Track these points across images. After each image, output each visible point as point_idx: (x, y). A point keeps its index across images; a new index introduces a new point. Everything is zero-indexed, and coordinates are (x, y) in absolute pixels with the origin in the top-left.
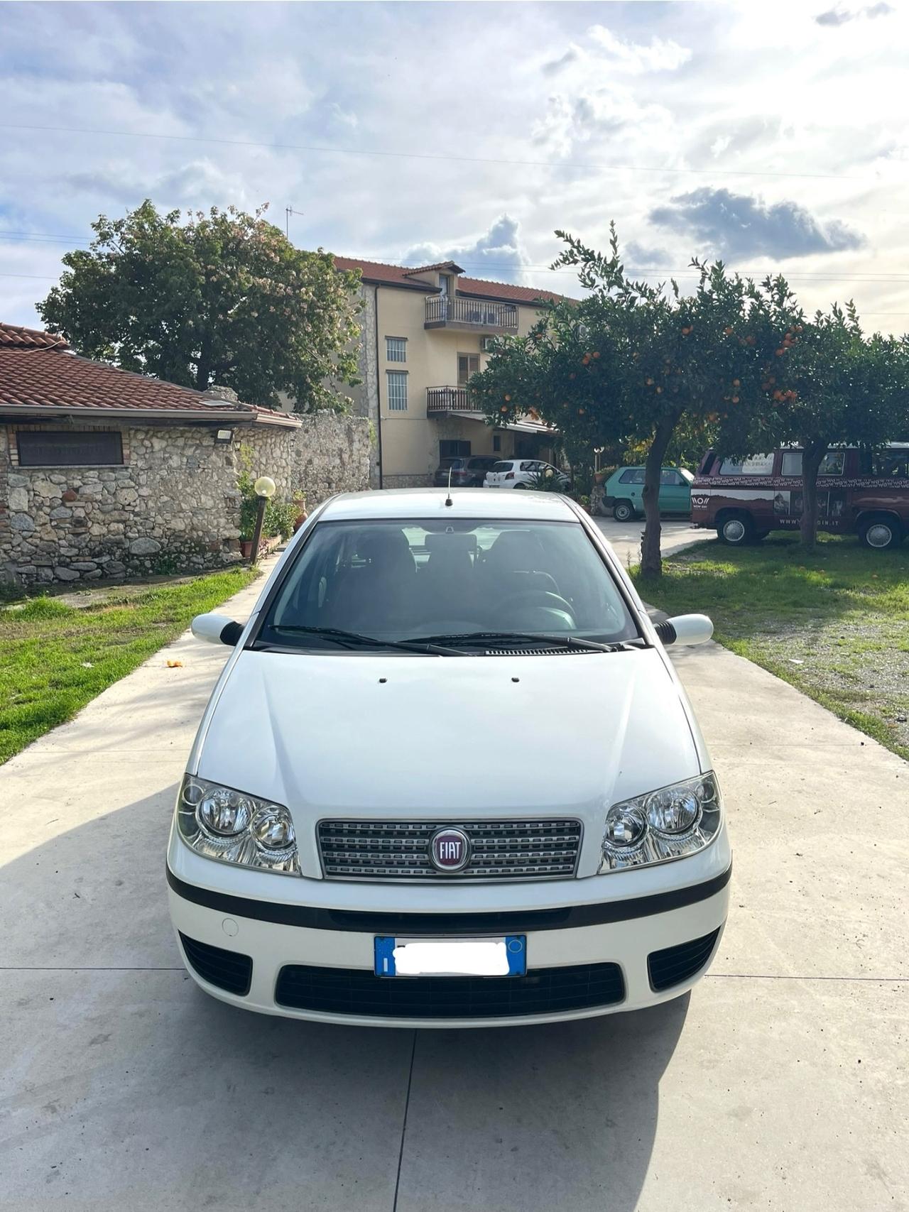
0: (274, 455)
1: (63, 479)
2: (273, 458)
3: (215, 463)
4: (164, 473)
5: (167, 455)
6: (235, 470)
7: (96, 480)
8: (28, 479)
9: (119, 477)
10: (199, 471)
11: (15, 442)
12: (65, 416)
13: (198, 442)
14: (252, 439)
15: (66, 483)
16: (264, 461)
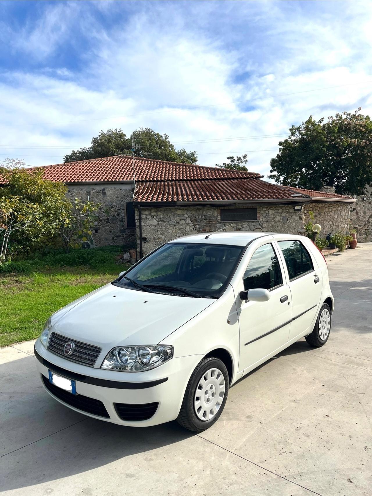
0: (341, 214)
1: (235, 225)
2: (341, 216)
3: (294, 219)
4: (273, 223)
5: (274, 216)
6: (303, 222)
7: (247, 226)
8: (224, 225)
9: (255, 224)
10: (288, 222)
11: (220, 213)
12: (235, 203)
13: (288, 211)
14: (331, 208)
15: (236, 227)
16: (336, 217)
